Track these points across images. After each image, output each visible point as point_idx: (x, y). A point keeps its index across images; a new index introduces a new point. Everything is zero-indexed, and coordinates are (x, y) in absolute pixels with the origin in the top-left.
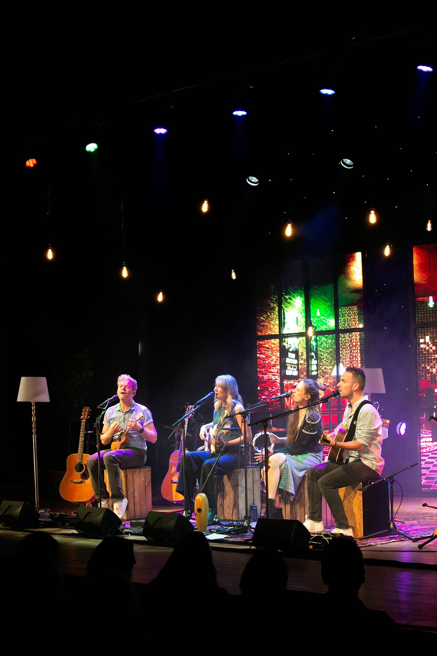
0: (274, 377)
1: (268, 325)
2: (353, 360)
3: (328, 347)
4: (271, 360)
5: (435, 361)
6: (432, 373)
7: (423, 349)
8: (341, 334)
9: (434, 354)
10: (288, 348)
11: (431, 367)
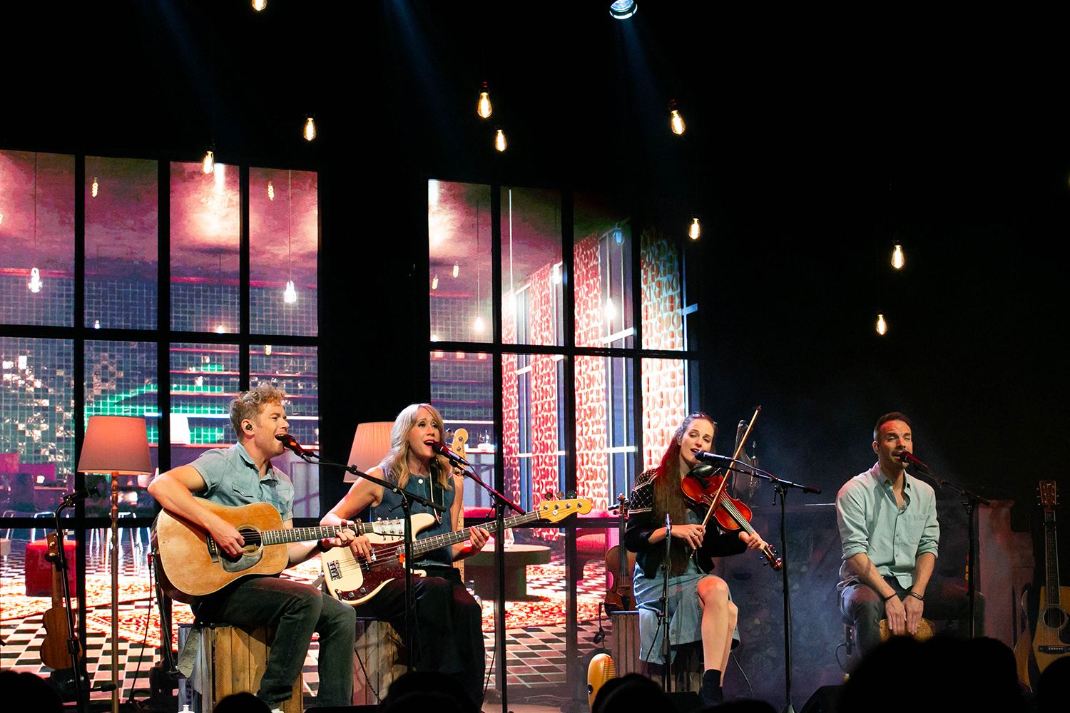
5: (39, 414)
6: (30, 439)
7: (11, 383)
9: (37, 397)
11: (30, 427)
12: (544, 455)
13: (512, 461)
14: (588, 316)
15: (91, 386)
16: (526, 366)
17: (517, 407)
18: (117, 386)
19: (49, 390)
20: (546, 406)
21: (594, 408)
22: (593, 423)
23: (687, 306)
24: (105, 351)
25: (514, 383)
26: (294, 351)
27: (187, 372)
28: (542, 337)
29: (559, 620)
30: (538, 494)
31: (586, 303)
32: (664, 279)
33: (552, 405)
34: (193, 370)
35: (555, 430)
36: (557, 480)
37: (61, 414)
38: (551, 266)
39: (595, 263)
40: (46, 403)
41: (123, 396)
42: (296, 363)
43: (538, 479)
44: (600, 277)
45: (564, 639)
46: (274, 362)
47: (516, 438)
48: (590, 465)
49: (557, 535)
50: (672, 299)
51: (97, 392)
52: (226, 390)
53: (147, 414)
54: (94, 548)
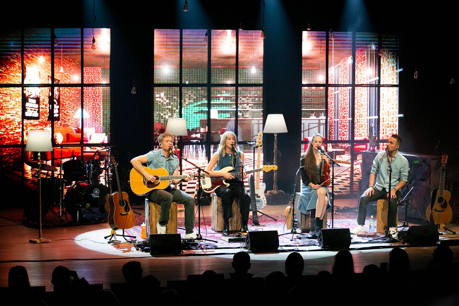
0: (12, 117)
1: (7, 76)
2: (95, 106)
3: (71, 96)
4: (9, 104)
5: (168, 110)
6: (165, 118)
7: (159, 101)
8: (84, 87)
9: (167, 105)
10: (29, 95)
11: (165, 114)
12: (343, 120)
13: (332, 122)
14: (361, 74)
15: (185, 101)
16: (338, 90)
17: (334, 104)
18: (194, 101)
19: (171, 103)
20: (345, 104)
21: (363, 104)
22: (362, 109)
23: (399, 69)
24: (190, 90)
25: (333, 96)
26: (254, 88)
27: (217, 96)
28: (344, 81)
29: (348, 173)
30: (341, 133)
31: (360, 69)
32: (390, 60)
33: (347, 103)
34: (219, 95)
35: (348, 111)
36: (348, 128)
37: (175, 110)
38: (348, 57)
39: (364, 56)
40: (170, 107)
41: (196, 104)
42: (255, 92)
43: (341, 127)
44: (366, 60)
45: (349, 179)
46: (247, 92)
47: (334, 114)
48: (361, 123)
49: (348, 146)
50: (393, 67)
51: (187, 103)
52: (231, 101)
53: (203, 110)
54: (186, 151)
